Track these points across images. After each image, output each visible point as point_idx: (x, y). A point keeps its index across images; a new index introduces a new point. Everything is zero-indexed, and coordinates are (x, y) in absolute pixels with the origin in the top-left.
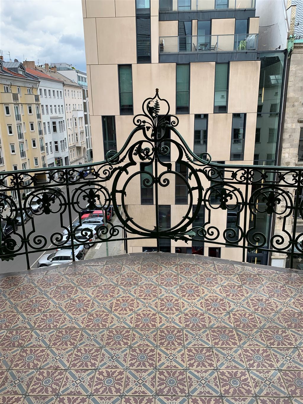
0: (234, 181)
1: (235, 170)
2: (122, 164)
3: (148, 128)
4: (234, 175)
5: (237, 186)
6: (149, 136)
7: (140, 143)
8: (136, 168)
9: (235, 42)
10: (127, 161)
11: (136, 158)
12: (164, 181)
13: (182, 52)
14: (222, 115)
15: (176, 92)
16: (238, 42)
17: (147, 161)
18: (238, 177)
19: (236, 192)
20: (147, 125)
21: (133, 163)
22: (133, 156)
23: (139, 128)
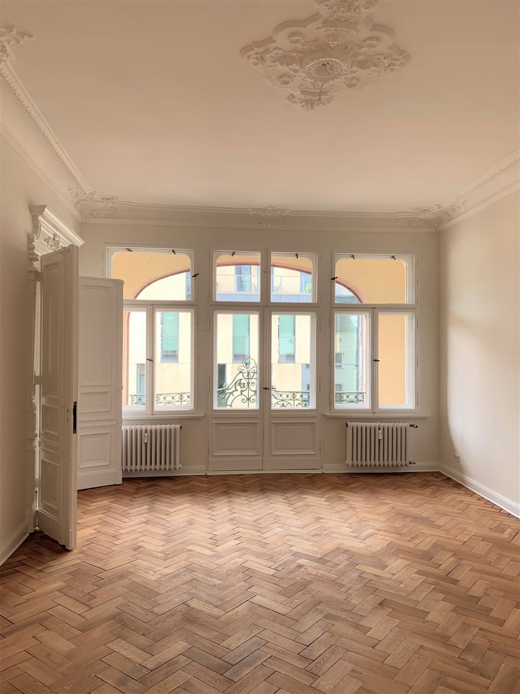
0: (288, 399)
1: (288, 393)
2: (231, 391)
3: (245, 373)
4: (288, 396)
5: (289, 402)
6: (245, 376)
7: (241, 380)
8: (239, 393)
9: (301, 283)
10: (234, 389)
11: (238, 388)
12: (253, 400)
13: (241, 293)
14: (290, 365)
15: (233, 337)
16: (305, 282)
17: (244, 389)
18: (289, 397)
19: (289, 405)
20: (244, 371)
21: (236, 390)
22: (237, 386)
23: (241, 372)
